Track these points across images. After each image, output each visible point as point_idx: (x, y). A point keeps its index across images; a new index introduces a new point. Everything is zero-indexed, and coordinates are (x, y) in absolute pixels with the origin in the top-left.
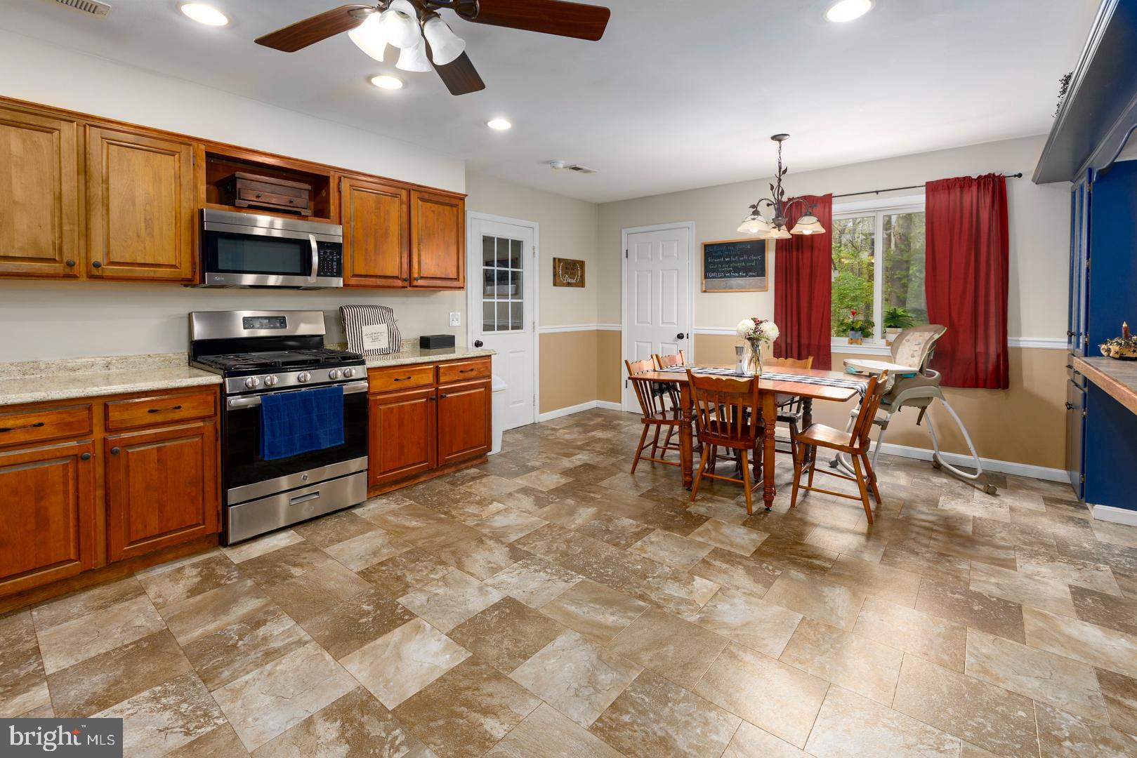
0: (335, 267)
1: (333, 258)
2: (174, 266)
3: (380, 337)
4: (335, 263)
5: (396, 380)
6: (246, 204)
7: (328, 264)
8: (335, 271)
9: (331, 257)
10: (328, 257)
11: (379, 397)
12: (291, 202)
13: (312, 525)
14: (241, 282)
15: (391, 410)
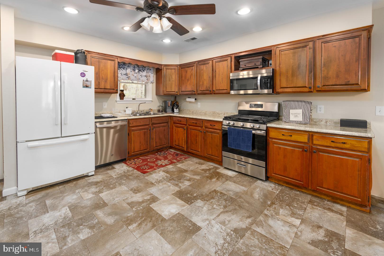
0: (269, 85)
1: (268, 82)
2: (227, 90)
3: (298, 116)
4: (269, 84)
5: (283, 135)
6: (242, 69)
7: (266, 84)
8: (269, 87)
9: (267, 82)
10: (266, 82)
11: (273, 140)
12: (255, 64)
13: (244, 175)
14: (240, 93)
15: (280, 148)
